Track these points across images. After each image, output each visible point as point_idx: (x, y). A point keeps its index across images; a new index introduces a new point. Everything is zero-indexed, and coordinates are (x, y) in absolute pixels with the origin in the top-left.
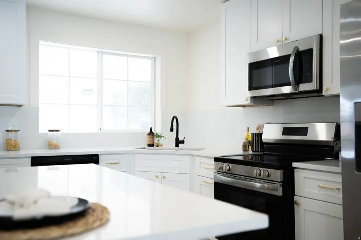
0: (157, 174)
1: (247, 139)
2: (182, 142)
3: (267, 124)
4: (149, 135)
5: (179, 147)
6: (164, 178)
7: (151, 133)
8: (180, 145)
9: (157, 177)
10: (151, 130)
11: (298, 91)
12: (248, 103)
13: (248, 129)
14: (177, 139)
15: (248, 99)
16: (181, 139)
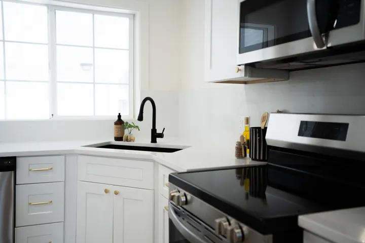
0: (107, 187)
1: (242, 137)
2: (161, 136)
3: (279, 112)
4: (116, 123)
5: (156, 142)
6: (116, 193)
7: (120, 122)
8: (158, 139)
9: (106, 191)
10: (119, 116)
11: (325, 48)
12: (241, 75)
13: (247, 121)
14: (154, 130)
15: (240, 67)
16: (159, 131)
